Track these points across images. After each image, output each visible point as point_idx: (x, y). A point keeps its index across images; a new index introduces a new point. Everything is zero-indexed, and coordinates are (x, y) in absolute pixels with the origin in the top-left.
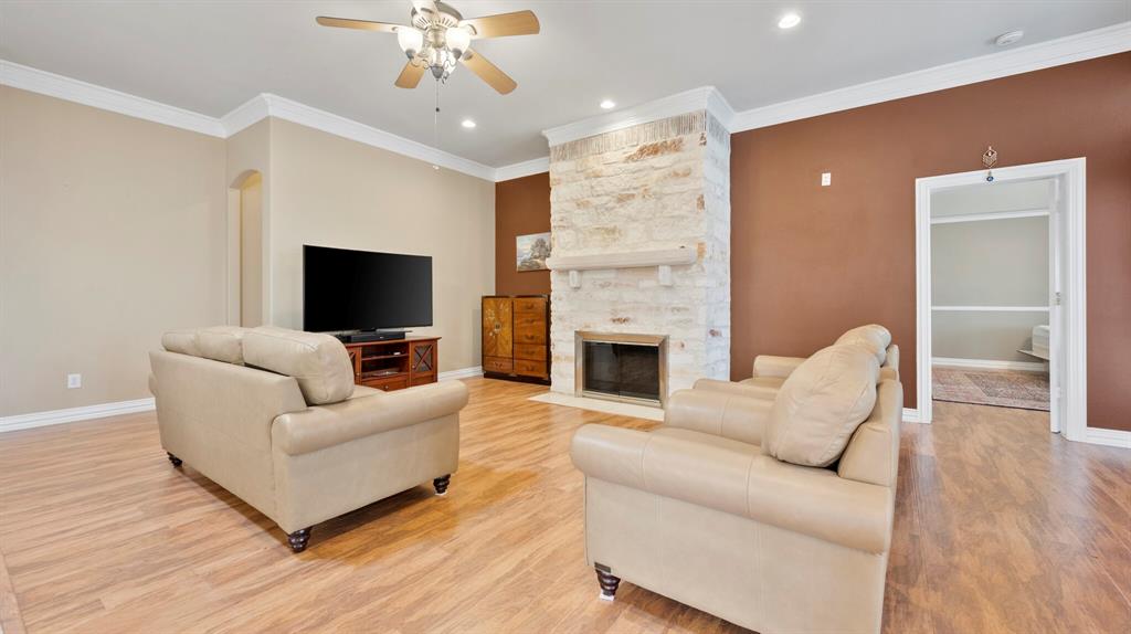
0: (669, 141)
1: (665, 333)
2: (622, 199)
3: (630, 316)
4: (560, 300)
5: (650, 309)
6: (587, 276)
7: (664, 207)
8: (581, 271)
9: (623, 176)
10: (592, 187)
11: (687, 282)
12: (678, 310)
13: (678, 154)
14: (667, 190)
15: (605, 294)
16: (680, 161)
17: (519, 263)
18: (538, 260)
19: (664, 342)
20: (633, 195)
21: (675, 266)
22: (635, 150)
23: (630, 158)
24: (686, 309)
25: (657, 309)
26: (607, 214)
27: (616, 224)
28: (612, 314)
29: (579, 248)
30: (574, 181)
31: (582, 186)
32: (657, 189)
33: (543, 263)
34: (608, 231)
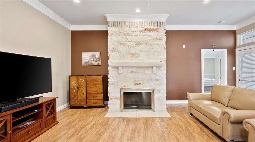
0: (155, 28)
2: (138, 44)
3: (141, 82)
4: (113, 77)
5: (148, 80)
6: (124, 69)
7: (153, 48)
8: (122, 67)
9: (139, 36)
10: (126, 38)
11: (161, 72)
12: (158, 80)
13: (157, 33)
14: (154, 43)
15: (132, 75)
16: (158, 35)
17: (83, 63)
18: (93, 62)
19: (153, 90)
20: (142, 43)
21: (157, 67)
22: (143, 29)
23: (141, 31)
25: (151, 80)
26: (132, 48)
27: (136, 52)
28: (135, 82)
29: (121, 59)
30: (119, 35)
31: (122, 37)
32: (150, 42)
33: (95, 63)
34: (133, 54)
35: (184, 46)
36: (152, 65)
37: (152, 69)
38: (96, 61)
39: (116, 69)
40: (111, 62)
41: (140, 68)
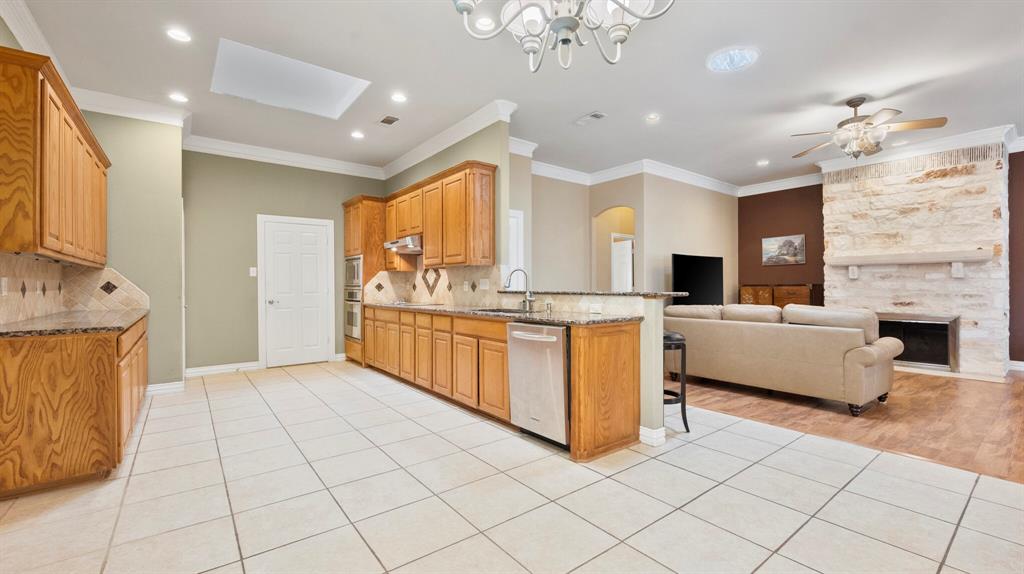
0: (960, 167)
1: (955, 313)
2: (904, 212)
3: (914, 300)
4: (835, 288)
5: (938, 295)
6: (863, 269)
7: (954, 217)
8: (859, 266)
9: (906, 194)
10: (871, 203)
11: (982, 275)
12: (971, 296)
13: (970, 176)
14: (955, 204)
15: (887, 284)
16: (972, 182)
17: (764, 259)
18: (786, 257)
19: (956, 321)
20: (918, 209)
21: (967, 263)
22: (921, 174)
23: (914, 181)
25: (946, 295)
26: (888, 223)
27: (899, 230)
28: (894, 299)
29: (856, 249)
30: (850, 199)
31: (859, 202)
32: (945, 204)
33: (790, 259)
34: (889, 236)
36: (948, 260)
37: (946, 268)
38: (794, 255)
39: (843, 271)
40: (829, 256)
41: (910, 268)
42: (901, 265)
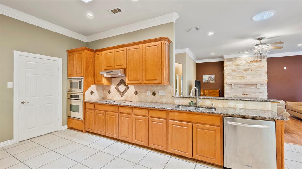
0: (258, 60)
2: (245, 71)
3: (247, 94)
5: (253, 92)
7: (257, 73)
8: (235, 84)
9: (246, 66)
10: (237, 68)
11: (263, 87)
12: (260, 93)
13: (260, 63)
14: (257, 69)
15: (241, 89)
16: (261, 64)
17: (204, 81)
18: (210, 81)
20: (248, 70)
21: (260, 84)
22: (249, 61)
23: (248, 63)
24: (263, 93)
25: (255, 92)
26: (241, 73)
27: (244, 75)
28: (243, 93)
29: (233, 80)
30: (232, 66)
31: (234, 67)
32: (255, 69)
33: (211, 82)
34: (241, 77)
35: (285, 68)
36: (256, 84)
37: (256, 86)
38: (212, 80)
39: (230, 86)
40: (226, 81)
41: (247, 85)
42: (244, 84)
